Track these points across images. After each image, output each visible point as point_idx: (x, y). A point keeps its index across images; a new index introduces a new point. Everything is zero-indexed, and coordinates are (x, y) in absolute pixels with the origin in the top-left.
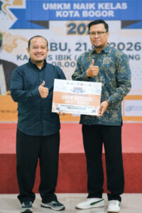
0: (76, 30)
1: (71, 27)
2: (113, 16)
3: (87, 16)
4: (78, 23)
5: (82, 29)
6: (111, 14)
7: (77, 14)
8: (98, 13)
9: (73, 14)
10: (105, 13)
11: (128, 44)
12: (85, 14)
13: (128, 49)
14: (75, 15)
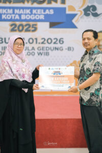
0: (16, 28)
1: (13, 26)
2: (43, 19)
3: (24, 18)
4: (18, 23)
5: (21, 28)
6: (42, 17)
7: (17, 17)
8: (33, 17)
9: (15, 17)
10: (37, 17)
11: (54, 39)
12: (23, 17)
13: (55, 43)
14: (16, 18)
